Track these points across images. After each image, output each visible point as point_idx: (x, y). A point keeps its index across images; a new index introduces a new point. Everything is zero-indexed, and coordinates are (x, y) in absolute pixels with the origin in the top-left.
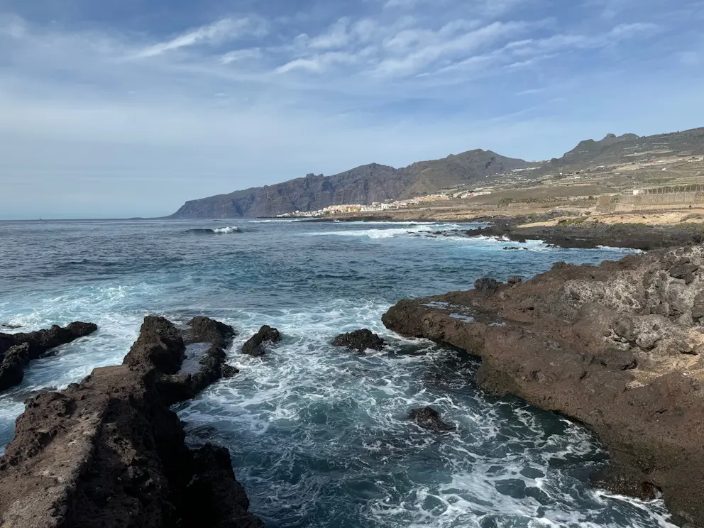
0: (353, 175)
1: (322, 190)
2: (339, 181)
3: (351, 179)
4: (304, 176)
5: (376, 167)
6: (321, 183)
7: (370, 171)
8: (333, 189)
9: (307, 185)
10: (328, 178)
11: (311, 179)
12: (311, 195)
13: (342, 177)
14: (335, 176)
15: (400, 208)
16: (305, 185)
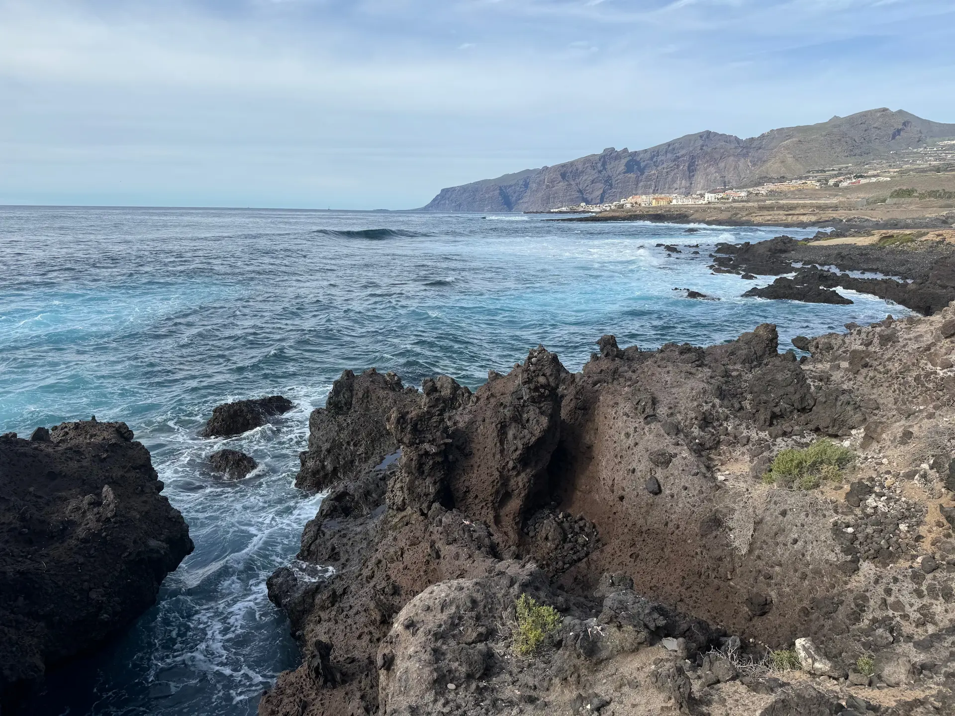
0: (674, 149)
1: (625, 173)
2: (651, 159)
3: (669, 155)
4: (600, 151)
5: (711, 136)
6: (624, 161)
7: (701, 142)
8: (642, 171)
9: (604, 164)
10: (635, 153)
11: (610, 156)
12: (608, 181)
13: (655, 153)
14: (646, 151)
15: (734, 201)
16: (599, 165)
